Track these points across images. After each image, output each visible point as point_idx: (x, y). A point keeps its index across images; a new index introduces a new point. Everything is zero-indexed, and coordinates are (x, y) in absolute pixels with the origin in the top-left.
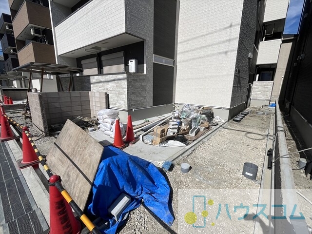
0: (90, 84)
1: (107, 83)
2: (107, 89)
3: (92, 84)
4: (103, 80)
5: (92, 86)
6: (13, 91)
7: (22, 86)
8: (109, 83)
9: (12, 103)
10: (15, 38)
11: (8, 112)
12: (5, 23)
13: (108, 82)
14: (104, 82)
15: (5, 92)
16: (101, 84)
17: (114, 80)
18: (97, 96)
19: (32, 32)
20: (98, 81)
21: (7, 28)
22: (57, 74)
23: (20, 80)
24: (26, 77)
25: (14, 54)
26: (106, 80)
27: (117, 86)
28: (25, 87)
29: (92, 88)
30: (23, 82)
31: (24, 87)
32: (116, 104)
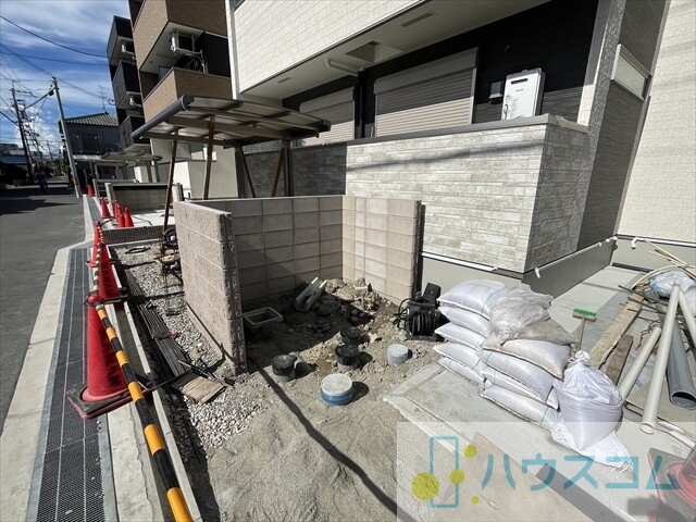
0: (343, 170)
1: (422, 167)
2: (419, 188)
3: (351, 170)
4: (402, 156)
5: (349, 176)
6: (134, 192)
7: (151, 180)
8: (433, 166)
9: (131, 224)
10: (139, 67)
11: (121, 247)
12: (120, 38)
13: (428, 161)
14: (406, 162)
15: (119, 192)
16: (391, 171)
17: (464, 154)
18: (373, 210)
19: (174, 44)
20: (381, 159)
21: (123, 50)
22: (238, 143)
23: (148, 164)
24: (160, 158)
25: (136, 109)
26: (418, 156)
27: (473, 179)
28: (158, 180)
29: (349, 186)
30: (153, 169)
31: (155, 182)
32: (456, 244)
